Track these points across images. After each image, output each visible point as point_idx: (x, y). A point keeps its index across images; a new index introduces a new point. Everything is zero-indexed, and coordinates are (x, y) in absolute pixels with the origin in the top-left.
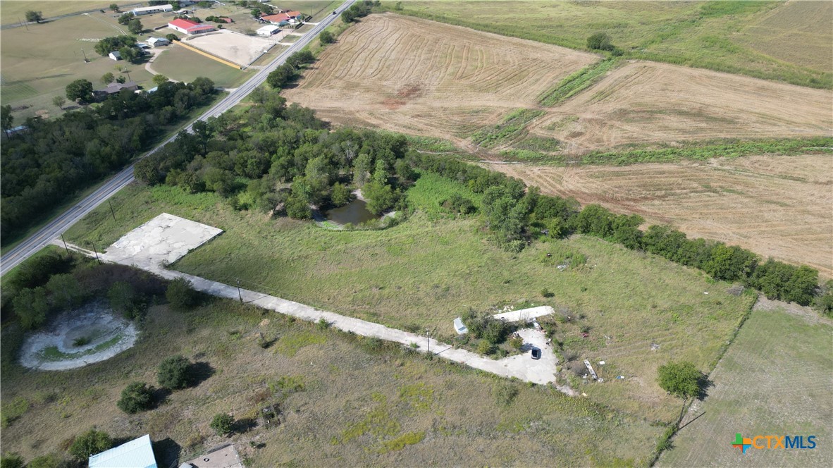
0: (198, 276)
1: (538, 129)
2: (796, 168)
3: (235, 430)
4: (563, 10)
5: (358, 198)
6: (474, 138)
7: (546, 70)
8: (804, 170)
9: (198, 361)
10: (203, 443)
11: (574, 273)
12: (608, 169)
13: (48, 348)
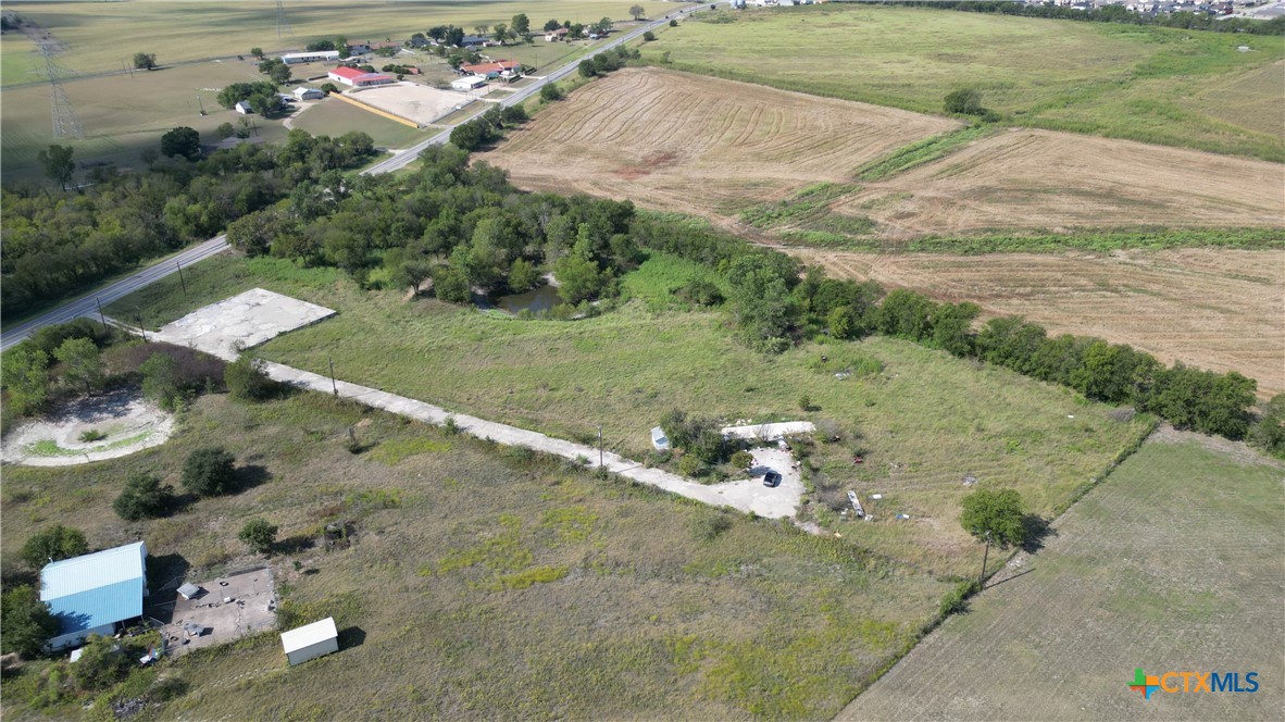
0: (283, 363)
1: (845, 208)
2: (1256, 265)
3: (278, 550)
4: (917, 66)
5: (550, 284)
6: (744, 216)
7: (872, 139)
8: (1268, 268)
9: (251, 464)
10: (225, 563)
11: (859, 384)
12: (946, 258)
13: (42, 442)
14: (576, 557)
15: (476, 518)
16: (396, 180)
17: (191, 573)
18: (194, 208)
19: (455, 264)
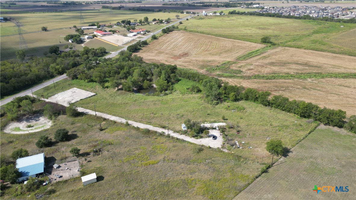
0: (81, 107)
1: (234, 67)
2: (346, 82)
3: (80, 156)
4: (253, 31)
5: (154, 87)
6: (207, 69)
7: (242, 49)
8: (349, 83)
9: (73, 133)
10: (66, 159)
11: (238, 113)
12: (262, 80)
13: (16, 128)
14: (161, 157)
15: (134, 147)
16: (112, 60)
17: (57, 161)
18: (58, 67)
19: (128, 82)
